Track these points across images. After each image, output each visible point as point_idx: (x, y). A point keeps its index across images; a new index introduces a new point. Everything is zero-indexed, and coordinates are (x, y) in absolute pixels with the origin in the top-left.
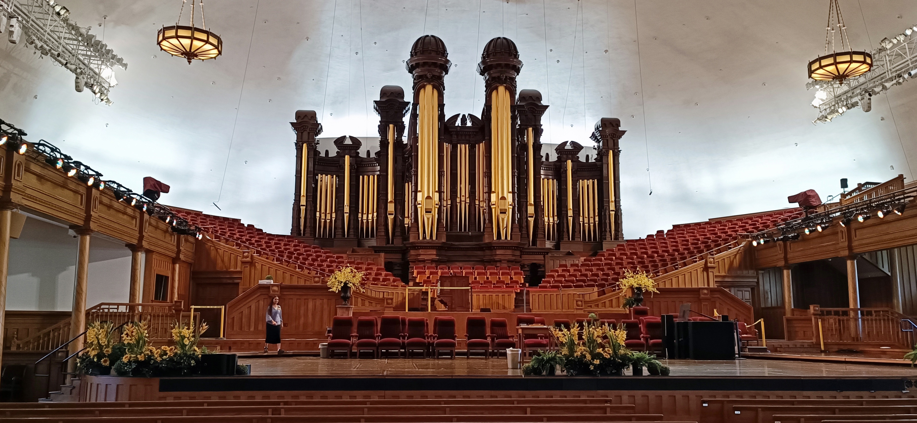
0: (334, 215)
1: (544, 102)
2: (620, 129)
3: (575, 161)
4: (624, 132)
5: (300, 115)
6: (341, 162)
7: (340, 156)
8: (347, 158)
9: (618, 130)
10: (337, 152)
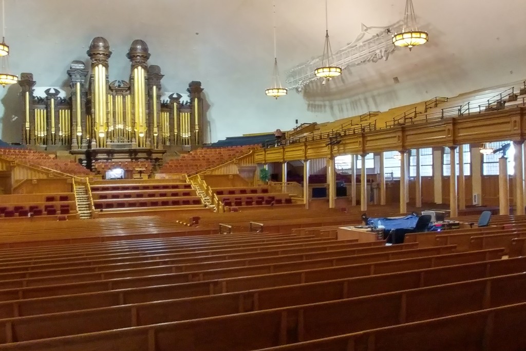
0: (45, 132)
1: (162, 73)
2: (202, 87)
3: (178, 103)
4: (203, 89)
5: (23, 75)
6: (49, 103)
7: (48, 99)
8: (53, 100)
9: (200, 88)
10: (47, 97)
